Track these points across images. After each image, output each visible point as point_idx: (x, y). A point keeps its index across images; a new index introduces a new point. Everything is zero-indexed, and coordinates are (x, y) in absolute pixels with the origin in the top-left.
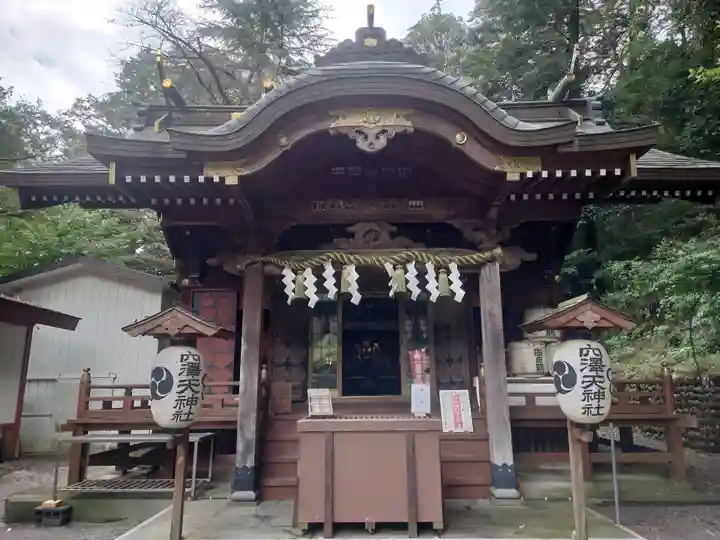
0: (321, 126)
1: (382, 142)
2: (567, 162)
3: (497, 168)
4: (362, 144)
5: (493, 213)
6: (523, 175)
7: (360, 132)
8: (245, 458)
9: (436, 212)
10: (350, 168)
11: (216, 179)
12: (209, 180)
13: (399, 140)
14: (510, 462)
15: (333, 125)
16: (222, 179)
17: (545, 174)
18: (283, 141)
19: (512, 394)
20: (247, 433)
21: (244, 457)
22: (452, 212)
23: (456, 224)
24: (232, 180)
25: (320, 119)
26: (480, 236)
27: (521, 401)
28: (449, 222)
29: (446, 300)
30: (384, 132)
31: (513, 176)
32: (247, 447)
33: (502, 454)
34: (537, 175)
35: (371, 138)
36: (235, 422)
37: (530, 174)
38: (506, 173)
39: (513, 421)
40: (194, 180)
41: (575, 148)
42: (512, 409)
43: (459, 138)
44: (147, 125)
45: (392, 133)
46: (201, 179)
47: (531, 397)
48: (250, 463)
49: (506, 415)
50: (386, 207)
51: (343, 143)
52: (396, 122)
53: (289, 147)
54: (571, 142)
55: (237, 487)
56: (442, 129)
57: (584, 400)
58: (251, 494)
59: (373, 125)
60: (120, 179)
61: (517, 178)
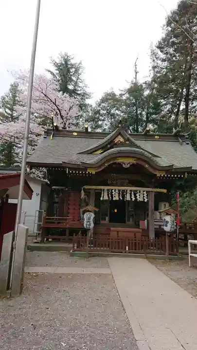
0: (116, 161)
1: (129, 166)
2: (172, 173)
3: (155, 173)
4: (124, 166)
6: (161, 175)
7: (123, 163)
9: (138, 178)
12: (89, 173)
13: (133, 165)
16: (92, 173)
17: (166, 176)
18: (106, 164)
19: (155, 225)
24: (94, 173)
25: (114, 160)
27: (158, 227)
30: (129, 163)
34: (164, 176)
35: (126, 165)
38: (157, 174)
40: (85, 173)
41: (173, 171)
42: (155, 228)
43: (147, 166)
45: (131, 164)
46: (87, 172)
47: (160, 226)
49: (154, 230)
51: (120, 165)
52: (132, 161)
53: (107, 166)
54: (172, 169)
56: (143, 163)
57: (170, 228)
60: (69, 172)
61: (159, 176)
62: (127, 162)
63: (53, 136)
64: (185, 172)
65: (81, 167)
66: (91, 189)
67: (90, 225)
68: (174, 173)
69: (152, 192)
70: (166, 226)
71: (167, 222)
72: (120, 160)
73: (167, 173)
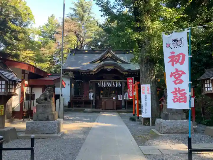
1: (110, 70)
2: (130, 73)
4: (108, 70)
12: (91, 74)
13: (112, 70)
15: (105, 68)
21: (94, 104)
24: (94, 74)
25: (103, 67)
29: (118, 87)
32: (94, 103)
33: (123, 104)
38: (124, 74)
40: (90, 74)
43: (119, 70)
48: (95, 105)
51: (106, 70)
52: (112, 68)
53: (100, 70)
55: (93, 107)
56: (117, 69)
58: (95, 108)
60: (82, 74)
62: (109, 68)
63: (75, 53)
64: (136, 72)
65: (87, 71)
66: (93, 82)
68: (132, 73)
72: (106, 68)
73: (128, 73)
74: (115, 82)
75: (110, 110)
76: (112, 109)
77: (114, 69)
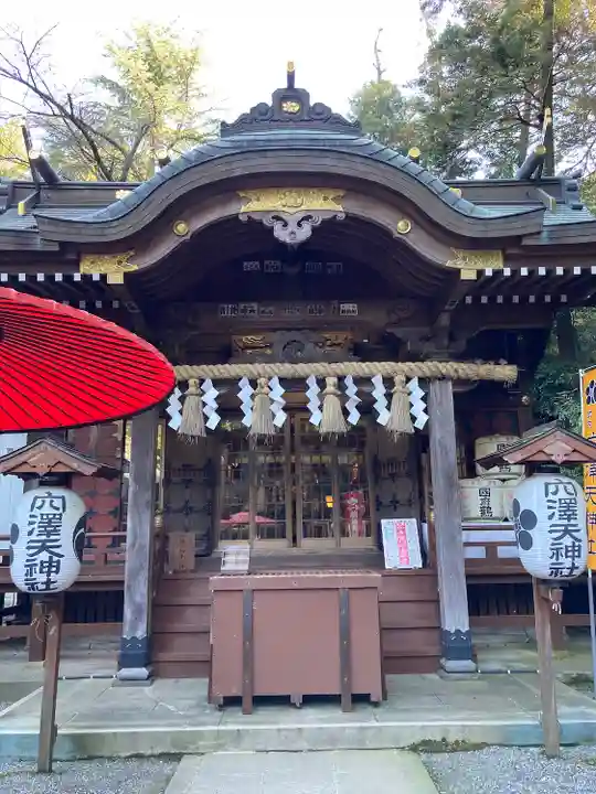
0: (229, 210)
1: (305, 233)
3: (449, 264)
4: (281, 234)
5: (445, 320)
6: (480, 273)
7: (277, 218)
8: (134, 628)
9: (375, 318)
10: (266, 262)
11: (96, 278)
12: (87, 277)
13: (327, 230)
14: (465, 628)
15: (243, 209)
16: (104, 277)
17: (507, 272)
18: (181, 229)
19: (468, 544)
20: (137, 595)
21: (135, 625)
22: (394, 318)
23: (399, 332)
24: (116, 278)
25: (225, 203)
26: (428, 347)
28: (388, 330)
30: (307, 218)
31: (468, 274)
32: (137, 611)
33: (456, 617)
34: (498, 273)
35: (292, 226)
36: (122, 582)
37: (489, 273)
38: (459, 270)
39: (468, 577)
40: (68, 278)
41: (544, 240)
42: (469, 562)
43: (402, 227)
44: (9, 207)
45: (318, 220)
46: (77, 277)
47: (491, 547)
48: (141, 633)
49: (462, 570)
50: (311, 311)
51: (257, 231)
52: (323, 205)
53: (188, 237)
54: (539, 233)
55: (125, 662)
56: (380, 215)
57: (551, 558)
58: (143, 672)
59: (295, 210)
61: (473, 276)
65: (38, 245)
67: (52, 566)
69: (443, 378)
70: (526, 542)
71: (529, 519)
72: (257, 205)
73: (507, 259)
74: (358, 381)
75: (310, 700)
76: (333, 689)
77: (352, 219)
